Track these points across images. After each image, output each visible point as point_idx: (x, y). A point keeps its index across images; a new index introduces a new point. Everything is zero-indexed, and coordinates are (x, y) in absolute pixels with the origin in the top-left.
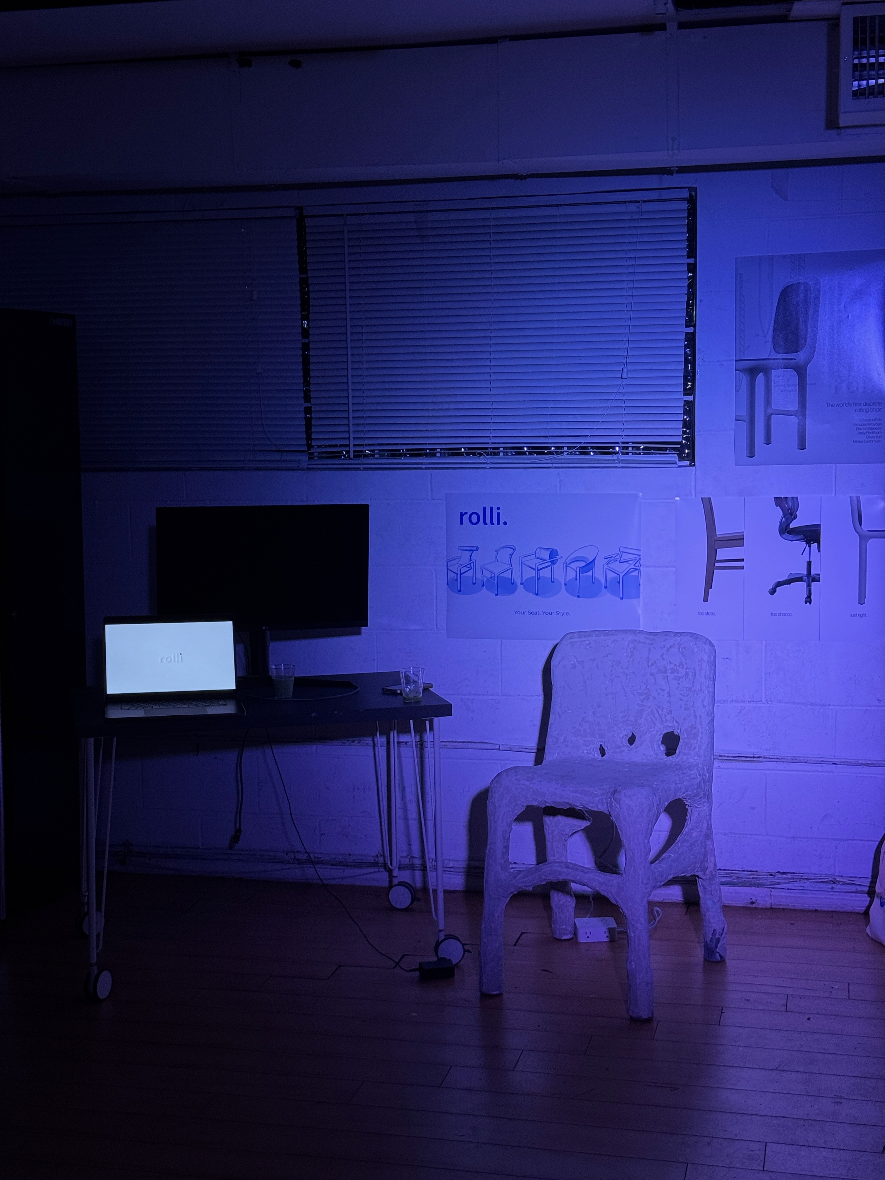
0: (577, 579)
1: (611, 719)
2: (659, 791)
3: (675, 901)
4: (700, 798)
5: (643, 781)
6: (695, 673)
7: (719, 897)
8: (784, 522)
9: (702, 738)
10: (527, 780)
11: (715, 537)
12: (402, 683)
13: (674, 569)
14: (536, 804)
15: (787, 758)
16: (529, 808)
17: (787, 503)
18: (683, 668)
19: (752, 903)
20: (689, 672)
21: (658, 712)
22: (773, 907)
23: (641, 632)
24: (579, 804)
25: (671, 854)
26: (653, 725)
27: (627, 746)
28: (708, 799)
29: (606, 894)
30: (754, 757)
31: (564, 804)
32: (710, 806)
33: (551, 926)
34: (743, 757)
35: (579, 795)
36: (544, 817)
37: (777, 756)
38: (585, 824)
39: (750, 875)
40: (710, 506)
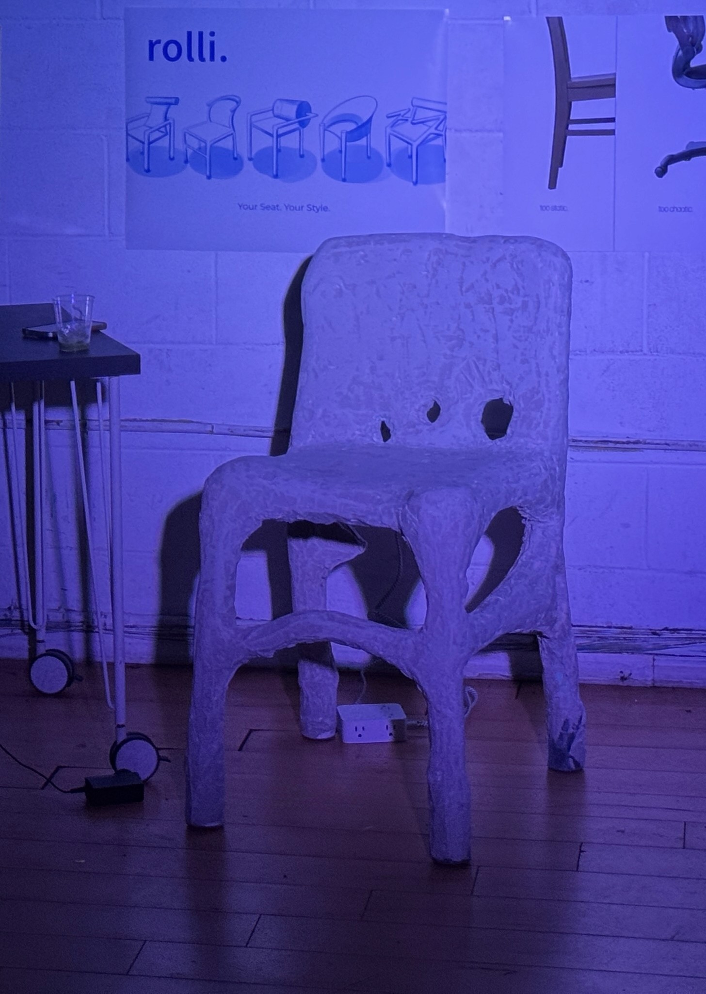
0: (341, 151)
1: (401, 380)
2: (481, 495)
3: (498, 677)
4: (545, 507)
5: (455, 479)
6: (539, 302)
7: (574, 667)
8: (680, 57)
9: (549, 409)
10: (265, 479)
11: (569, 82)
12: (58, 320)
13: (501, 135)
14: (280, 517)
15: (682, 443)
16: (270, 525)
17: (687, 27)
18: (519, 294)
19: (623, 679)
20: (528, 301)
21: (477, 368)
22: (656, 685)
23: (450, 236)
24: (350, 517)
25: (499, 598)
26: (469, 389)
27: (426, 424)
28: (558, 507)
29: (394, 662)
30: (628, 443)
31: (326, 516)
32: (562, 520)
33: (298, 720)
34: (611, 442)
35: (352, 502)
36: (288, 540)
37: (666, 440)
38: (356, 551)
39: (621, 633)
40: (561, 32)
